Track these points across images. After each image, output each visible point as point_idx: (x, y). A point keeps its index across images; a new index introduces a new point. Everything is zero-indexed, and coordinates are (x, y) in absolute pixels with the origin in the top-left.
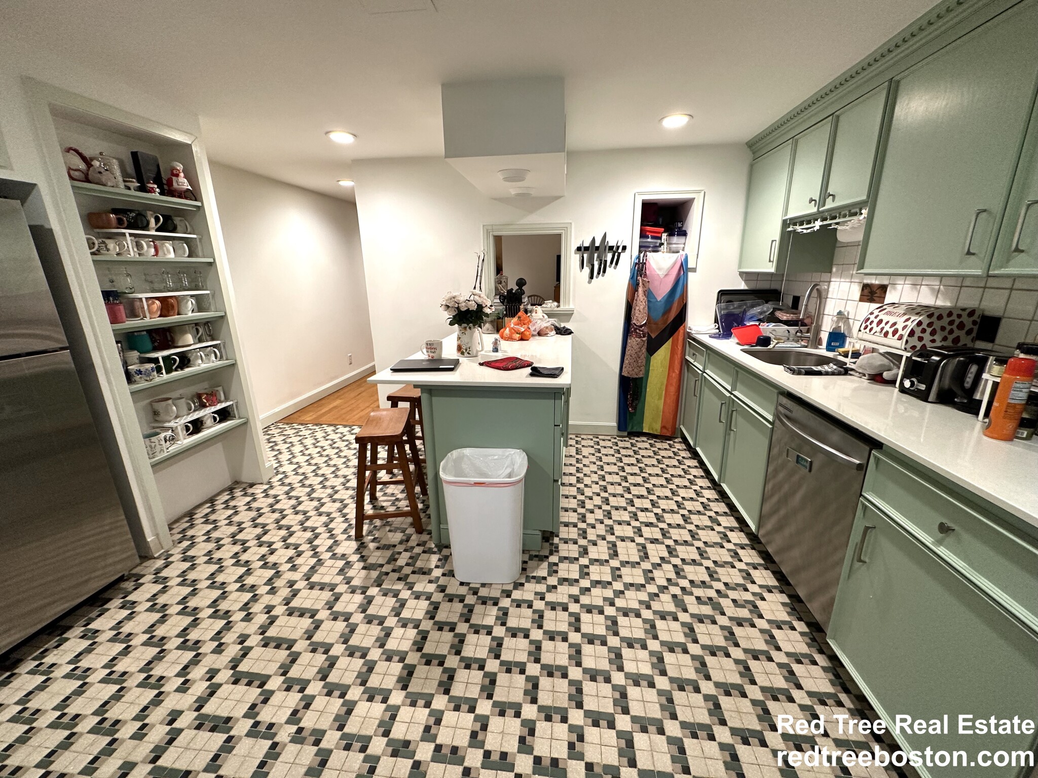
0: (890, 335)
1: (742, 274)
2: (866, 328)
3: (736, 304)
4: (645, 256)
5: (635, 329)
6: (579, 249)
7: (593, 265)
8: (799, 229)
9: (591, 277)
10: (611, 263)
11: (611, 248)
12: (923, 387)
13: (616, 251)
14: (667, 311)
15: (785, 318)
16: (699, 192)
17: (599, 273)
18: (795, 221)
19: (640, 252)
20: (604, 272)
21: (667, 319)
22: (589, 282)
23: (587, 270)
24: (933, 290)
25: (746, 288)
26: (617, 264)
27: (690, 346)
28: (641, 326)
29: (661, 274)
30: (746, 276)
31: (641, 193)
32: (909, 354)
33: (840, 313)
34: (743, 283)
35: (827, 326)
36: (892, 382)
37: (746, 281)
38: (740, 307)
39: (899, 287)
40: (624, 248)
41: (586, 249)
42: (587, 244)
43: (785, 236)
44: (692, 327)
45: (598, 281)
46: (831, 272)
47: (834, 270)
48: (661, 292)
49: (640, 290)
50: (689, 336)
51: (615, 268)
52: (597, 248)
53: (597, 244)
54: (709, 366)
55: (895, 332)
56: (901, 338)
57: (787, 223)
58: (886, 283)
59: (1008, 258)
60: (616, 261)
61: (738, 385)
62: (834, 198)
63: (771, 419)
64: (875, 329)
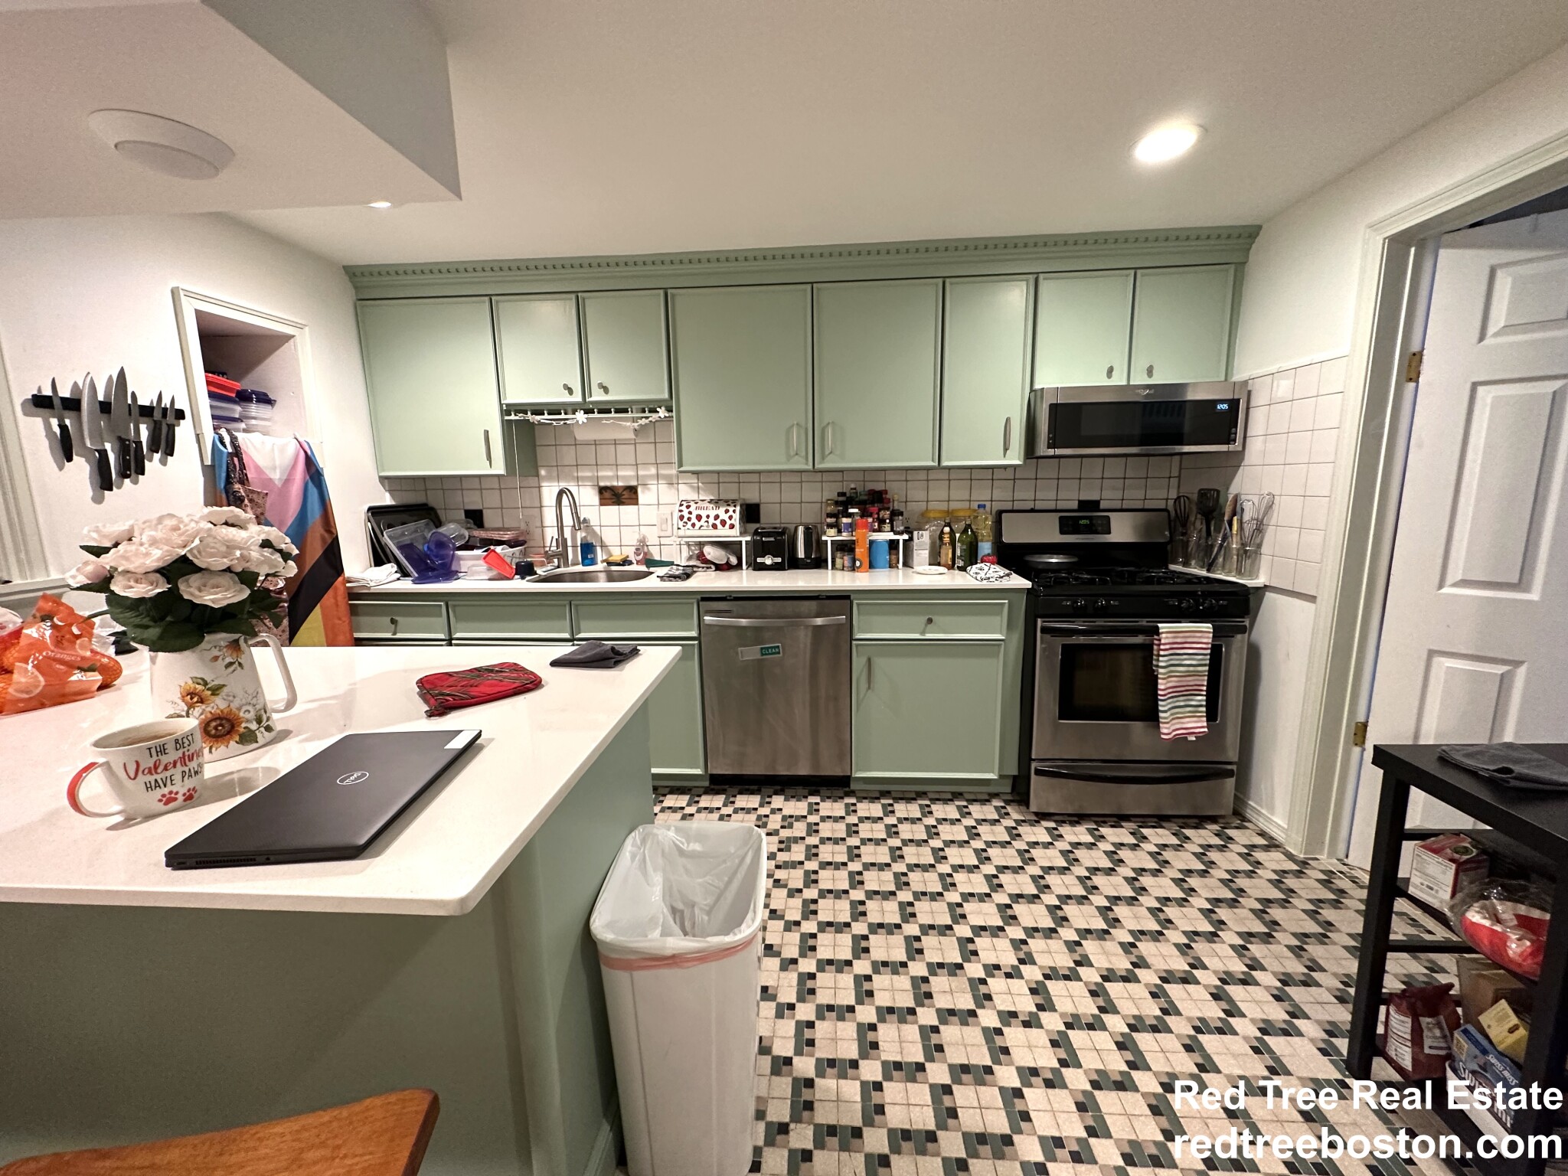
0: (718, 526)
1: (382, 479)
3: (404, 528)
4: (234, 440)
6: (44, 402)
7: (103, 454)
8: (538, 419)
9: (104, 485)
10: (154, 447)
11: (146, 412)
12: (779, 560)
13: (162, 417)
15: (503, 538)
16: (299, 328)
17: (123, 476)
18: (520, 409)
19: (218, 429)
20: (141, 471)
21: (300, 570)
22: (98, 499)
23: (83, 464)
24: (692, 487)
25: (393, 503)
26: (170, 451)
29: (276, 476)
31: (186, 296)
32: (748, 538)
34: (387, 495)
36: (739, 566)
37: (390, 491)
38: (403, 534)
39: (649, 488)
40: (180, 415)
41: (71, 405)
42: (65, 393)
43: (507, 426)
44: (352, 576)
46: (537, 475)
47: (543, 472)
50: (353, 595)
51: (163, 462)
52: (105, 407)
53: (103, 395)
54: (460, 625)
55: (723, 523)
56: (732, 527)
57: (507, 410)
58: (633, 483)
59: (823, 458)
60: (164, 443)
61: (583, 624)
62: (606, 390)
63: (694, 634)
64: (698, 524)
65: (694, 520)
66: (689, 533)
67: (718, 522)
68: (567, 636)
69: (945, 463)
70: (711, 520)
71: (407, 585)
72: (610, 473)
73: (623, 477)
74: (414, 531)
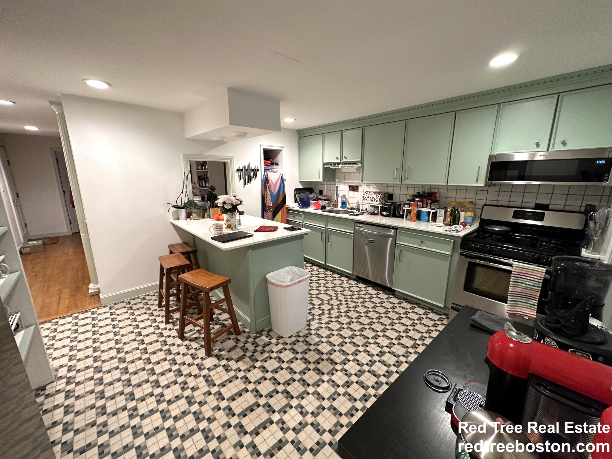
0: (373, 201)
1: (300, 182)
2: (364, 199)
3: (301, 194)
4: (267, 174)
5: (269, 208)
6: (238, 170)
7: (245, 178)
8: (331, 167)
9: (245, 184)
10: (253, 177)
11: (253, 170)
12: (388, 214)
13: (255, 171)
14: (278, 199)
15: (324, 198)
16: (284, 147)
17: (248, 182)
18: (327, 164)
19: (265, 172)
20: (251, 181)
21: (278, 202)
22: (244, 187)
23: (242, 181)
24: (373, 187)
25: (301, 188)
26: (256, 178)
27: (288, 214)
28: (271, 207)
30: (302, 183)
31: (263, 145)
32: (381, 205)
33: (344, 195)
35: (340, 200)
36: (377, 214)
37: (302, 185)
38: (302, 195)
39: (363, 187)
40: (258, 170)
41: (242, 170)
42: (241, 168)
43: (324, 169)
44: (288, 205)
45: (248, 185)
47: (336, 180)
48: (275, 191)
49: (268, 190)
50: (288, 209)
51: (255, 180)
52: (247, 170)
53: (246, 168)
54: (305, 220)
55: (375, 200)
56: (377, 201)
57: (324, 164)
58: (358, 185)
59: (405, 180)
60: (255, 176)
61: (328, 224)
62: (346, 158)
63: (352, 232)
64: (368, 199)
65: (367, 198)
66: (365, 202)
67: (373, 199)
68: (324, 226)
69: (448, 184)
70: (371, 199)
71: (298, 209)
72: (352, 182)
73: (354, 183)
74: (304, 195)
